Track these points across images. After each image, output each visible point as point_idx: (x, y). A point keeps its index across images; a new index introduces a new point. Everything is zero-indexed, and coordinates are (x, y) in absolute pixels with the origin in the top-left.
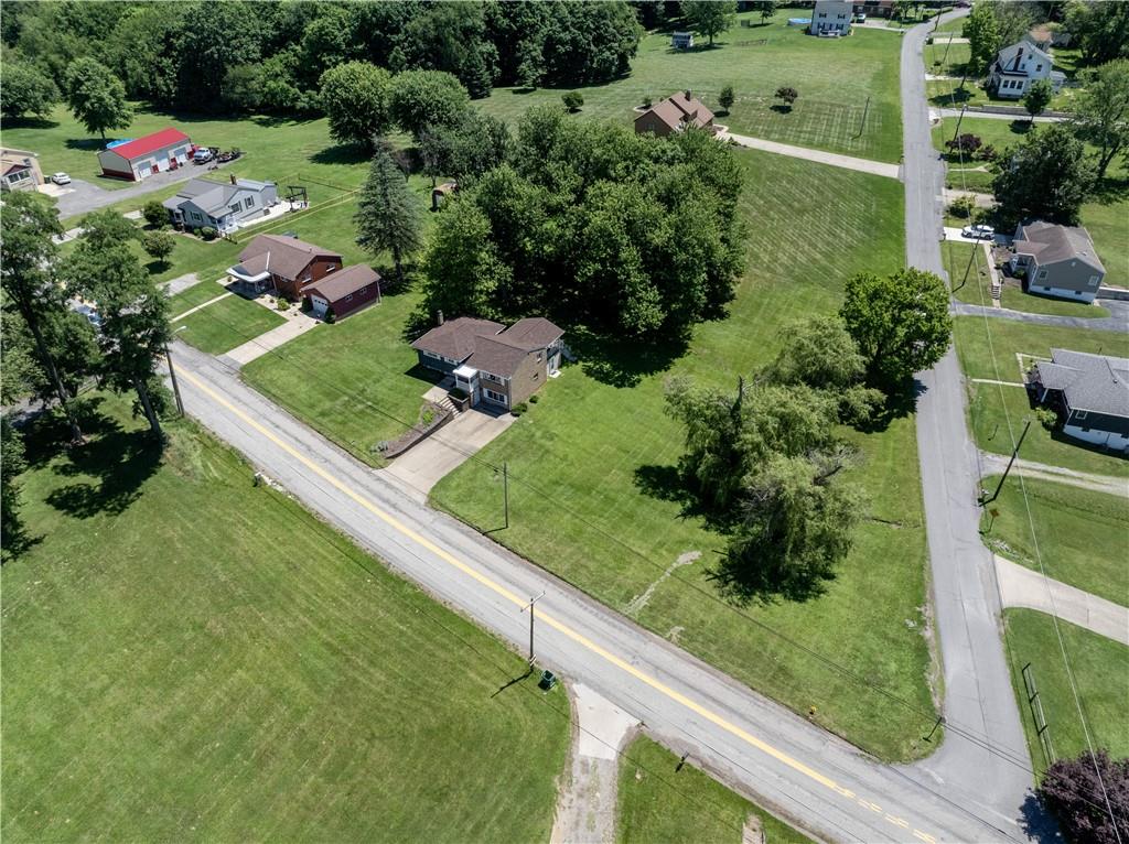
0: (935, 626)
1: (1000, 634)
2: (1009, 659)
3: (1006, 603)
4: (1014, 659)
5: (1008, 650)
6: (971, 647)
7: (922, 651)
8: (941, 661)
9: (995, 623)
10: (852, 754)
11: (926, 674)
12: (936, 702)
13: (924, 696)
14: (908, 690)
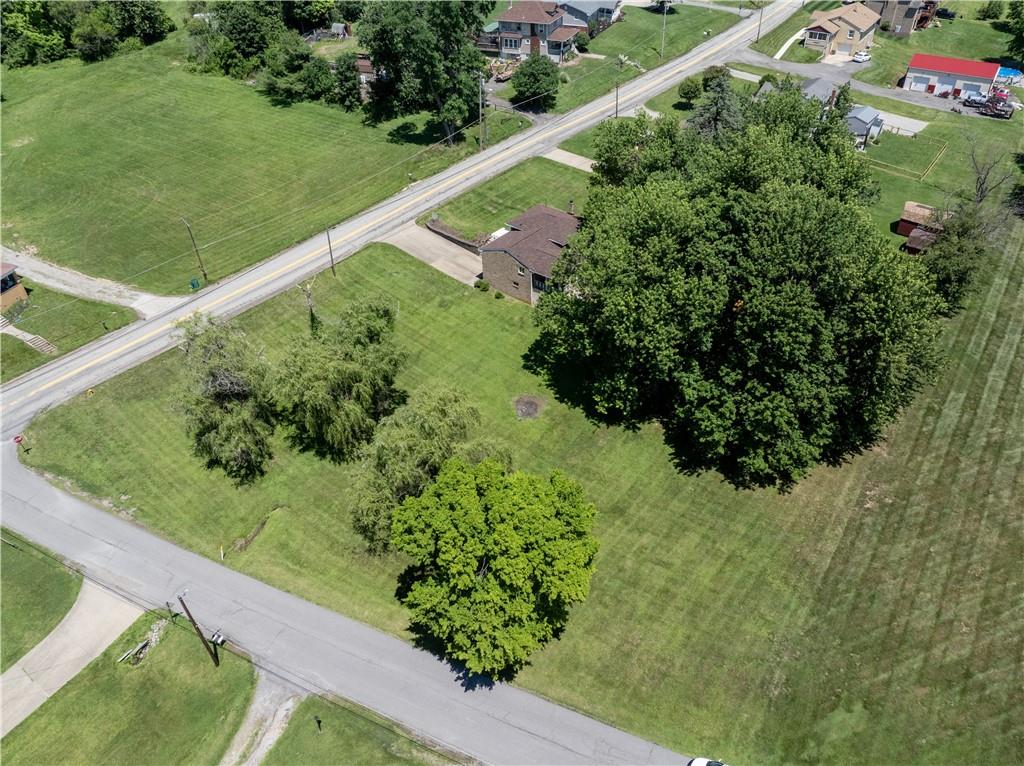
0: (108, 511)
1: (65, 558)
2: (38, 549)
3: (87, 585)
4: (35, 553)
5: (45, 553)
6: (71, 526)
7: (93, 490)
8: (75, 496)
9: (77, 561)
10: (51, 404)
11: (74, 481)
12: (49, 475)
13: (58, 470)
14: (70, 464)
